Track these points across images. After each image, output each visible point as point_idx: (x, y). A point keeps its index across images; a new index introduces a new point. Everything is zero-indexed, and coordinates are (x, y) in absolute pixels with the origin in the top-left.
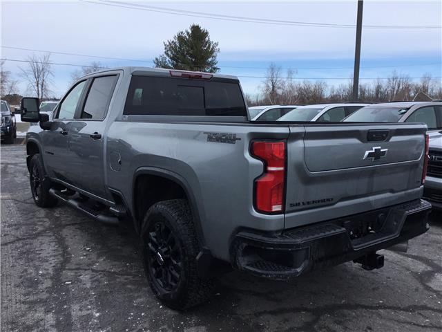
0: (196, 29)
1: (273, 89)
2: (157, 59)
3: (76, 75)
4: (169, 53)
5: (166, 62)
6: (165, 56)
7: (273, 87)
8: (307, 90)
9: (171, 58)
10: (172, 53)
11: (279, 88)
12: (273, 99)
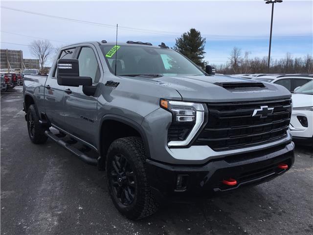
0: (193, 31)
1: (235, 63)
4: (178, 45)
6: (176, 46)
7: (235, 61)
8: (257, 63)
9: (179, 47)
10: (180, 45)
11: (239, 62)
12: (235, 69)
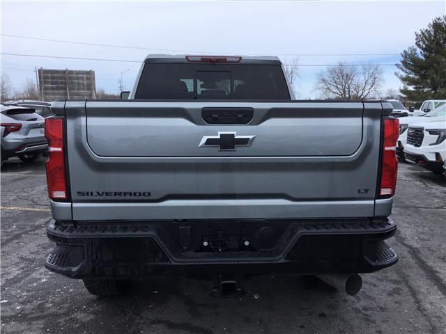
2: (405, 52)
3: (321, 76)
4: (421, 43)
5: (416, 54)
6: (416, 47)
9: (423, 49)
10: (424, 43)
